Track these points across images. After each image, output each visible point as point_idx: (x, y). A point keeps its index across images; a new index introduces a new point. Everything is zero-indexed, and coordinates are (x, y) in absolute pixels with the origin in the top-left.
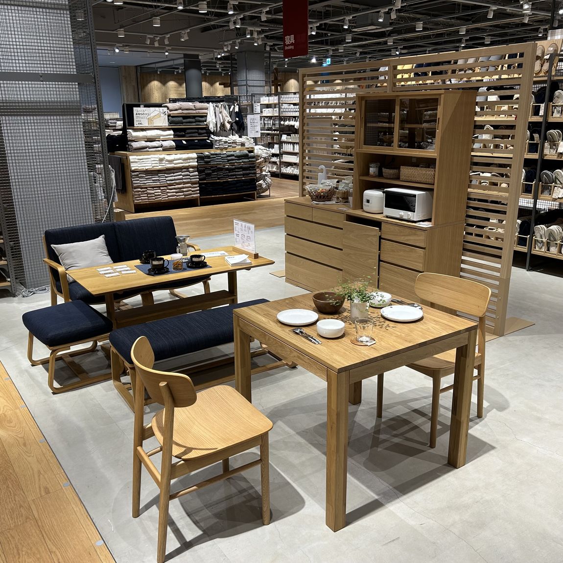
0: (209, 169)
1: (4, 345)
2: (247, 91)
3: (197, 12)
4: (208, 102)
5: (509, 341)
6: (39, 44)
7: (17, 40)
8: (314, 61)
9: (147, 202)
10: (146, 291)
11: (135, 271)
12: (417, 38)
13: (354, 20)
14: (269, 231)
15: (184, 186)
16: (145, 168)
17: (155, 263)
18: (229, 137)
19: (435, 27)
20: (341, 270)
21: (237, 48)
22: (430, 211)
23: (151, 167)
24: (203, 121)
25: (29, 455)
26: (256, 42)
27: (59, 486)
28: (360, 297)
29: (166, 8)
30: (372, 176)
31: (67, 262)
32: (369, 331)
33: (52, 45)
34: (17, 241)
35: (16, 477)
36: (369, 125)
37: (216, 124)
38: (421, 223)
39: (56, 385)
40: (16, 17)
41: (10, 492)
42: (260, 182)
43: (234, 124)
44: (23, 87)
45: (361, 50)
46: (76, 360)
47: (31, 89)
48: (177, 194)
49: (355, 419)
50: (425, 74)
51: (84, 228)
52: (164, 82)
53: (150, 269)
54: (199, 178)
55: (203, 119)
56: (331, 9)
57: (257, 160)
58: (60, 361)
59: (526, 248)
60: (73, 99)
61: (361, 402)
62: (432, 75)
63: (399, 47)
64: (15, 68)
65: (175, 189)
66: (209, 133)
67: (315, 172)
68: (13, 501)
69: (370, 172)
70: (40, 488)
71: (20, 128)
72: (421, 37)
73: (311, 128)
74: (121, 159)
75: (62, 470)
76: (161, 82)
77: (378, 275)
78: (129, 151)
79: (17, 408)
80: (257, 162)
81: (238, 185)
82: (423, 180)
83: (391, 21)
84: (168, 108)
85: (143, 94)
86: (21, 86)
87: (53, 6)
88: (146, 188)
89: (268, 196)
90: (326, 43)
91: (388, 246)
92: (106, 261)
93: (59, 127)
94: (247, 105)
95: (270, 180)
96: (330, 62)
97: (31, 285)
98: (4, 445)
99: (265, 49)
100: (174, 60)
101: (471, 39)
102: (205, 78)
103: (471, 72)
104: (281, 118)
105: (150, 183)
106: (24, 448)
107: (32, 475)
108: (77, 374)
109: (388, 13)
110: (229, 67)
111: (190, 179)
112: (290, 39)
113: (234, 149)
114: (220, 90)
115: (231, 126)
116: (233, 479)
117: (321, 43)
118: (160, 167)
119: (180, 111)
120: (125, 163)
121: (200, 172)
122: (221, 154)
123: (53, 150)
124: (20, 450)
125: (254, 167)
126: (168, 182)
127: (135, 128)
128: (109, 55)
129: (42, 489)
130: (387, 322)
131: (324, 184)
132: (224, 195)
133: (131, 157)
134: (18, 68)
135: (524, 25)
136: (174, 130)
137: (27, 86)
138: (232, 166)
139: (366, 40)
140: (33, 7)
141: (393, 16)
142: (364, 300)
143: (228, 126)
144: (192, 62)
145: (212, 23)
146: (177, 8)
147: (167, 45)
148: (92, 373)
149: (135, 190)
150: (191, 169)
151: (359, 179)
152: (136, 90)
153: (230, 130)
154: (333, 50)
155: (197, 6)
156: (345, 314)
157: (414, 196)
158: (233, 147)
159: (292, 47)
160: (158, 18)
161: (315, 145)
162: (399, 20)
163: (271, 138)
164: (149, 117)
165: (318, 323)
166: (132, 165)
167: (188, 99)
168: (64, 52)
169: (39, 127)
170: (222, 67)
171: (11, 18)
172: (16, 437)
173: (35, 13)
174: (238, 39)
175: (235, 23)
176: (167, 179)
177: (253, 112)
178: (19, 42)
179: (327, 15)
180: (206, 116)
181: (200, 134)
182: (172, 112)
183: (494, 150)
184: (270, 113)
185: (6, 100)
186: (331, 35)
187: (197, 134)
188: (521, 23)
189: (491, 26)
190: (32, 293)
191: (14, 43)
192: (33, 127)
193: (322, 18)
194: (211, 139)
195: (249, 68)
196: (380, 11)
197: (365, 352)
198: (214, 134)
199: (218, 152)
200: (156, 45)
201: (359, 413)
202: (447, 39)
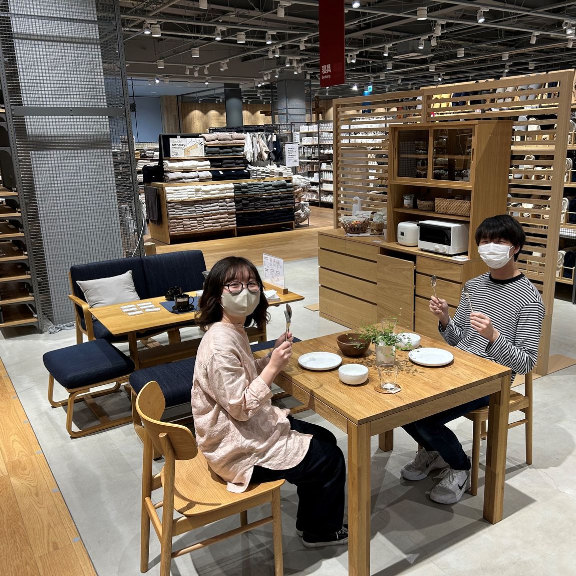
0: (246, 199)
1: (27, 385)
2: (287, 120)
3: (235, 42)
4: (247, 131)
5: (553, 381)
6: (66, 79)
7: (44, 75)
8: (355, 88)
9: (183, 233)
10: (173, 329)
11: (159, 309)
12: (460, 64)
13: (395, 47)
14: (305, 262)
15: (221, 216)
16: (180, 199)
17: (180, 300)
18: (267, 166)
19: (477, 53)
20: (376, 304)
21: (276, 77)
22: (466, 244)
23: (187, 198)
24: (241, 151)
25: (40, 506)
26: (295, 71)
27: (68, 541)
28: (385, 340)
29: (206, 39)
30: (407, 208)
31: (93, 298)
32: (393, 378)
33: (79, 79)
34: (44, 276)
35: (25, 530)
36: (402, 156)
37: (254, 154)
38: (457, 257)
39: (75, 428)
40: (43, 52)
41: (17, 547)
42: (298, 212)
43: (272, 154)
44: (49, 122)
45: (403, 77)
46: (98, 401)
47: (58, 123)
48: (214, 225)
49: (385, 468)
50: (464, 103)
51: (111, 263)
52: (205, 111)
53: (174, 306)
54: (236, 209)
55: (241, 149)
56: (371, 37)
57: (295, 190)
58: (82, 402)
59: (571, 281)
60: (100, 133)
61: (392, 449)
62: (471, 104)
63: (441, 74)
64: (41, 103)
65: (211, 220)
66: (246, 163)
67: (350, 203)
68: (19, 557)
69: (405, 204)
70: (48, 543)
71: (46, 162)
72: (464, 63)
73: (346, 158)
74: (156, 190)
75: (73, 522)
76: (202, 111)
77: (414, 310)
78: (165, 182)
79: (33, 453)
80: (295, 191)
81: (276, 214)
82: (459, 212)
83: (432, 48)
84: (205, 139)
85: (184, 123)
86: (47, 120)
87: (80, 41)
88: (182, 219)
89: (307, 226)
90: (368, 70)
91: (423, 281)
92: (132, 297)
93: (86, 161)
94: (287, 134)
95: (309, 210)
96: (371, 89)
97: (59, 321)
98: (16, 495)
99: (306, 78)
100: (214, 89)
101: (515, 64)
102: (246, 106)
103: (510, 100)
104: (320, 147)
105: (186, 214)
106: (36, 498)
107: (42, 528)
108: (98, 417)
109: (429, 39)
110: (270, 95)
111: (227, 209)
112: (327, 69)
113: (272, 179)
114: (261, 119)
115: (269, 156)
116: (251, 533)
117: (363, 70)
118: (196, 198)
119: (217, 142)
120: (161, 194)
121: (237, 202)
122: (258, 184)
123: (80, 184)
124: (32, 500)
125: (292, 196)
126: (204, 213)
127: (171, 159)
128: (150, 86)
129: (51, 544)
130: (415, 367)
131: (358, 216)
132: (262, 226)
133: (167, 188)
134: (45, 103)
135: (568, 49)
136: (210, 160)
137: (54, 120)
138: (270, 196)
139: (408, 67)
140: (60, 41)
141: (434, 43)
142: (389, 343)
143: (266, 156)
144: (233, 91)
145: (251, 53)
146: (214, 38)
147: (207, 75)
148: (113, 416)
149: (171, 221)
150: (228, 200)
151: (393, 211)
152: (178, 120)
153: (267, 159)
154: (374, 77)
155: (236, 37)
156: (371, 357)
157: (450, 229)
158: (270, 177)
159: (329, 76)
160: (197, 49)
161: (349, 176)
162: (440, 47)
163: (311, 166)
164: (185, 147)
165: (340, 368)
166: (168, 196)
167: (228, 129)
168: (91, 86)
169: (66, 162)
170: (263, 96)
171: (38, 53)
172: (29, 486)
173: (62, 48)
174: (278, 68)
175: (274, 52)
176: (203, 209)
177: (292, 141)
178: (46, 77)
179: (368, 43)
180: (243, 146)
181: (237, 164)
182: (208, 143)
183: (536, 181)
184: (309, 141)
185: (32, 135)
186: (373, 62)
187: (234, 165)
188: (566, 48)
189: (535, 51)
190: (60, 329)
191: (41, 78)
192: (59, 162)
193: (362, 46)
194: (248, 169)
195: (289, 97)
196: (420, 38)
197: (388, 401)
198: (251, 163)
199: (256, 182)
200: (196, 75)
201: (390, 461)
202: (490, 64)
